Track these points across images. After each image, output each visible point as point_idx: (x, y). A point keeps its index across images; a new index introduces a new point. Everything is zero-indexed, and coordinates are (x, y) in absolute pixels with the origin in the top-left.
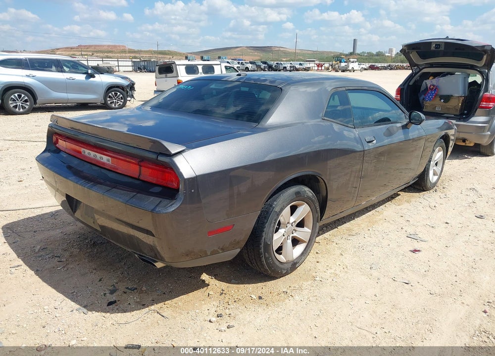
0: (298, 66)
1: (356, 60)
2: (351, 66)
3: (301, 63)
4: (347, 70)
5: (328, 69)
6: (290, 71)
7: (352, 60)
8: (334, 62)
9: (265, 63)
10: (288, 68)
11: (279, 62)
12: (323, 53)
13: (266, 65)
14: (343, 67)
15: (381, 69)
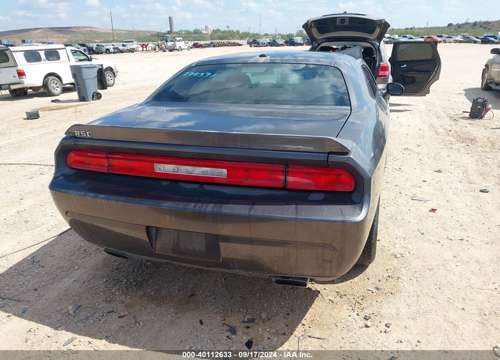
0: (121, 48)
1: (182, 38)
2: (178, 45)
3: (124, 44)
4: (175, 50)
5: (155, 49)
6: (114, 53)
7: (178, 39)
8: (160, 42)
9: (83, 45)
10: (112, 50)
11: (100, 44)
12: (139, 32)
13: (86, 48)
14: (170, 46)
15: (205, 47)
